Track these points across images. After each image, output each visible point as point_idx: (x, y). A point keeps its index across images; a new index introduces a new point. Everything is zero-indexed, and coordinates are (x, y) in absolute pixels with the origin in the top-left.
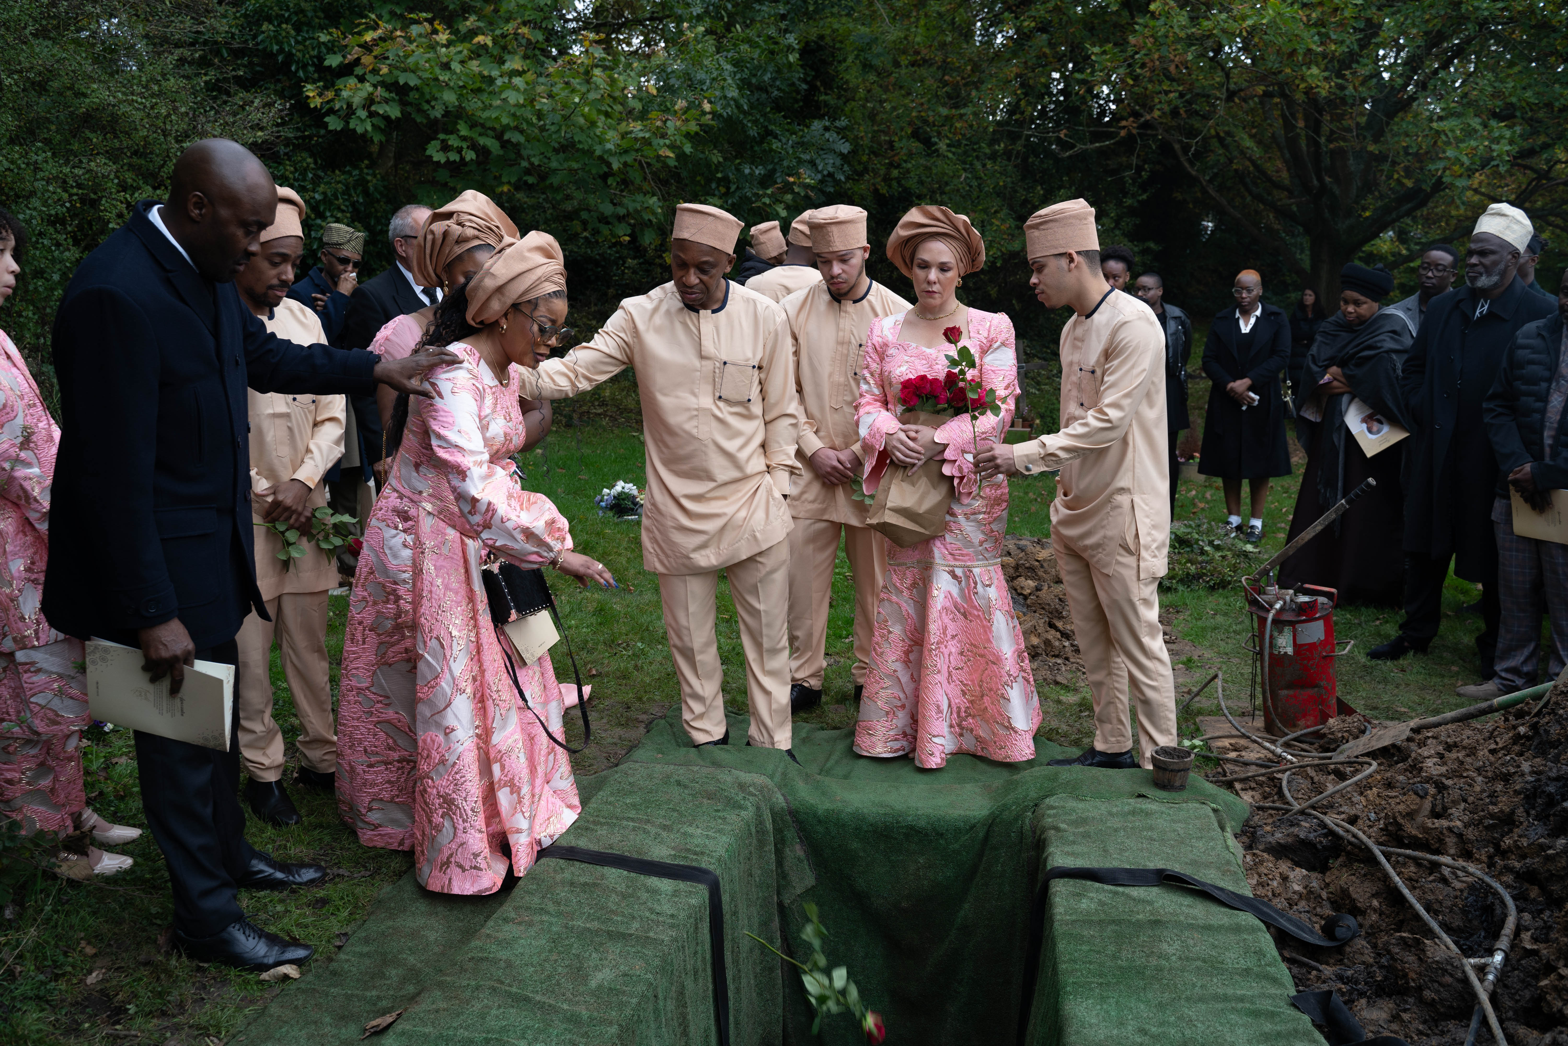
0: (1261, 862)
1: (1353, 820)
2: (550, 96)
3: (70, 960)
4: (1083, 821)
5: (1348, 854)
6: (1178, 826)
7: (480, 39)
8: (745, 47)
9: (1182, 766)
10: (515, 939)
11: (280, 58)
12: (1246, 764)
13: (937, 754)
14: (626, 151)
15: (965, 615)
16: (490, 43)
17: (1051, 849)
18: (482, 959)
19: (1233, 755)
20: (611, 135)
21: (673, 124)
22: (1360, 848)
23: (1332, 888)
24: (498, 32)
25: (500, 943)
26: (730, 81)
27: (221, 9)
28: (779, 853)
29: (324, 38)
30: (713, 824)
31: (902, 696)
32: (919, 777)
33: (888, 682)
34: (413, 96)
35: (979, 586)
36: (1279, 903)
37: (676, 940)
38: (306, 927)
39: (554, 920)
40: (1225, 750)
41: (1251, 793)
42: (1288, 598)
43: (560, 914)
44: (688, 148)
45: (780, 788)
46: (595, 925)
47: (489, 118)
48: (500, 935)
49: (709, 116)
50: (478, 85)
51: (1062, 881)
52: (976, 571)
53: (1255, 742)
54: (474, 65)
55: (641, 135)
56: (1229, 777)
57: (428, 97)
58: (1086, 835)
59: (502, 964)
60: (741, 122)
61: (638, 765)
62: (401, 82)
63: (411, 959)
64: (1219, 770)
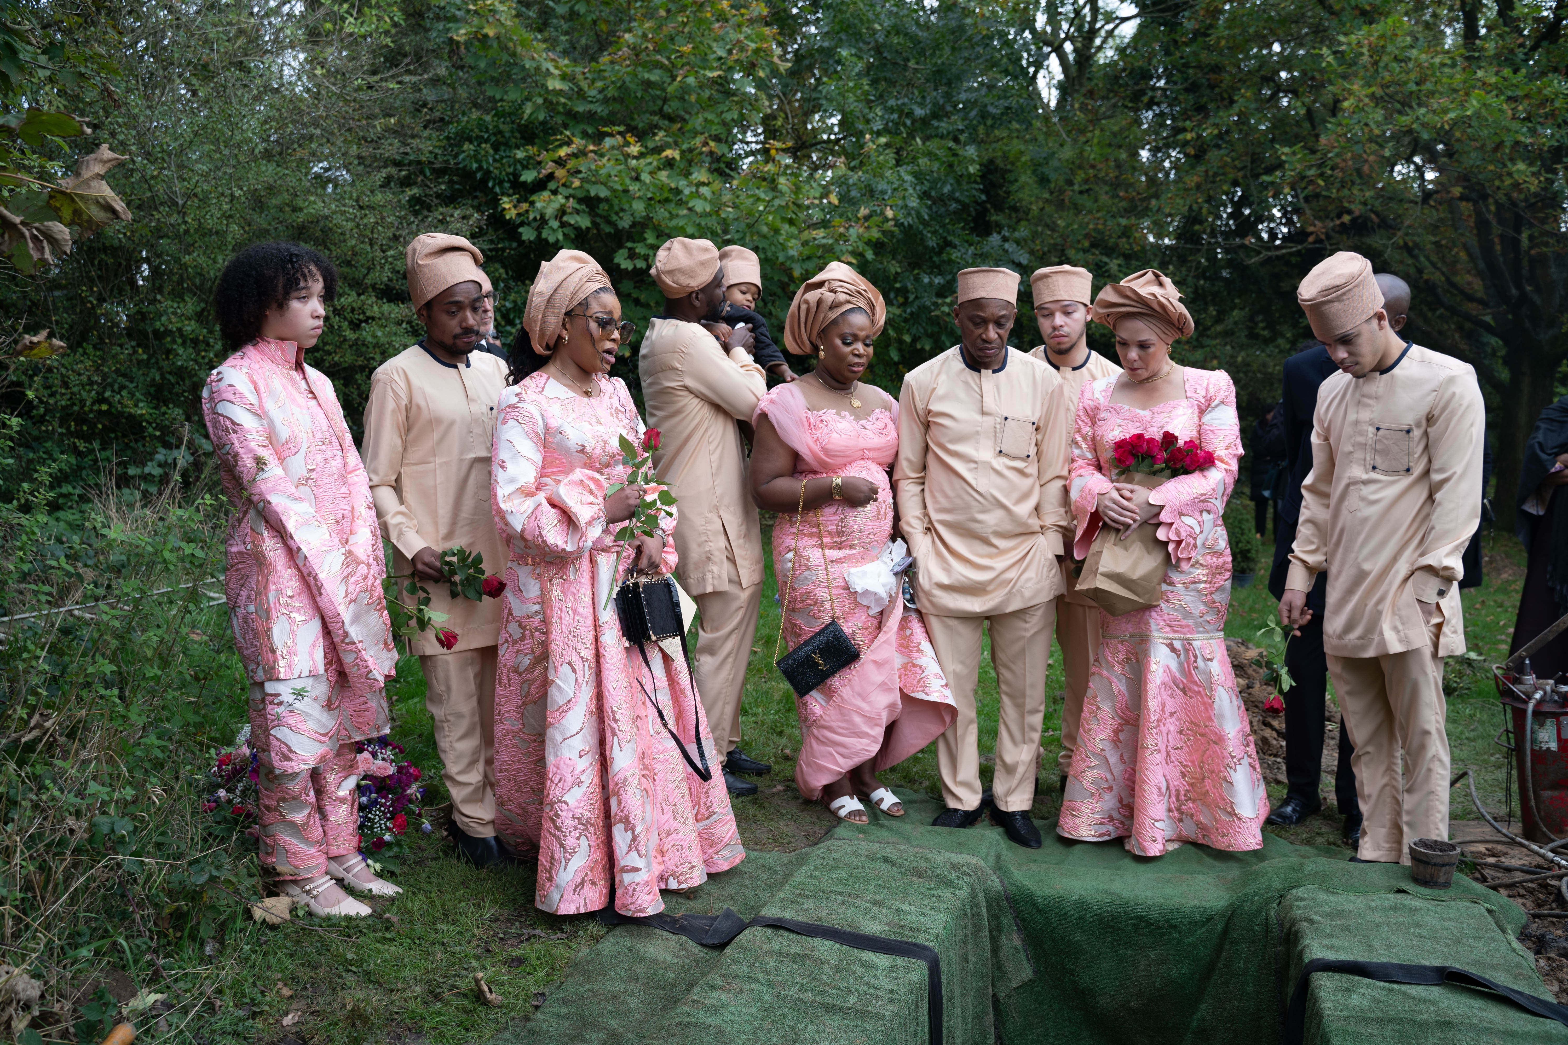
0: (1559, 967)
2: (735, 206)
3: (268, 999)
4: (1339, 914)
6: (1450, 925)
7: (668, 153)
8: (923, 161)
9: (1447, 860)
10: (725, 1006)
11: (479, 175)
12: (1509, 870)
13: (1158, 840)
14: (809, 258)
15: (1184, 691)
16: (678, 157)
17: (1307, 942)
18: (690, 1024)
19: (1491, 860)
20: (793, 242)
21: (855, 232)
24: (685, 146)
25: (708, 1009)
26: (911, 191)
27: (426, 133)
28: (994, 940)
29: (520, 154)
30: (927, 902)
31: (1109, 776)
32: (1142, 867)
33: (1094, 762)
34: (604, 206)
35: (1200, 660)
37: (897, 1015)
38: (502, 984)
39: (765, 989)
40: (1482, 855)
41: (1520, 900)
42: (1548, 688)
43: (770, 983)
44: (869, 255)
45: (994, 871)
46: (808, 996)
47: (675, 228)
48: (709, 1002)
49: (891, 223)
50: (666, 195)
51: (1325, 974)
52: (1196, 644)
53: (1520, 845)
54: (663, 175)
55: (823, 242)
56: (1491, 883)
57: (617, 208)
58: (1345, 929)
59: (712, 1030)
60: (921, 233)
61: (840, 843)
62: (593, 194)
63: (612, 1023)
64: (1477, 875)
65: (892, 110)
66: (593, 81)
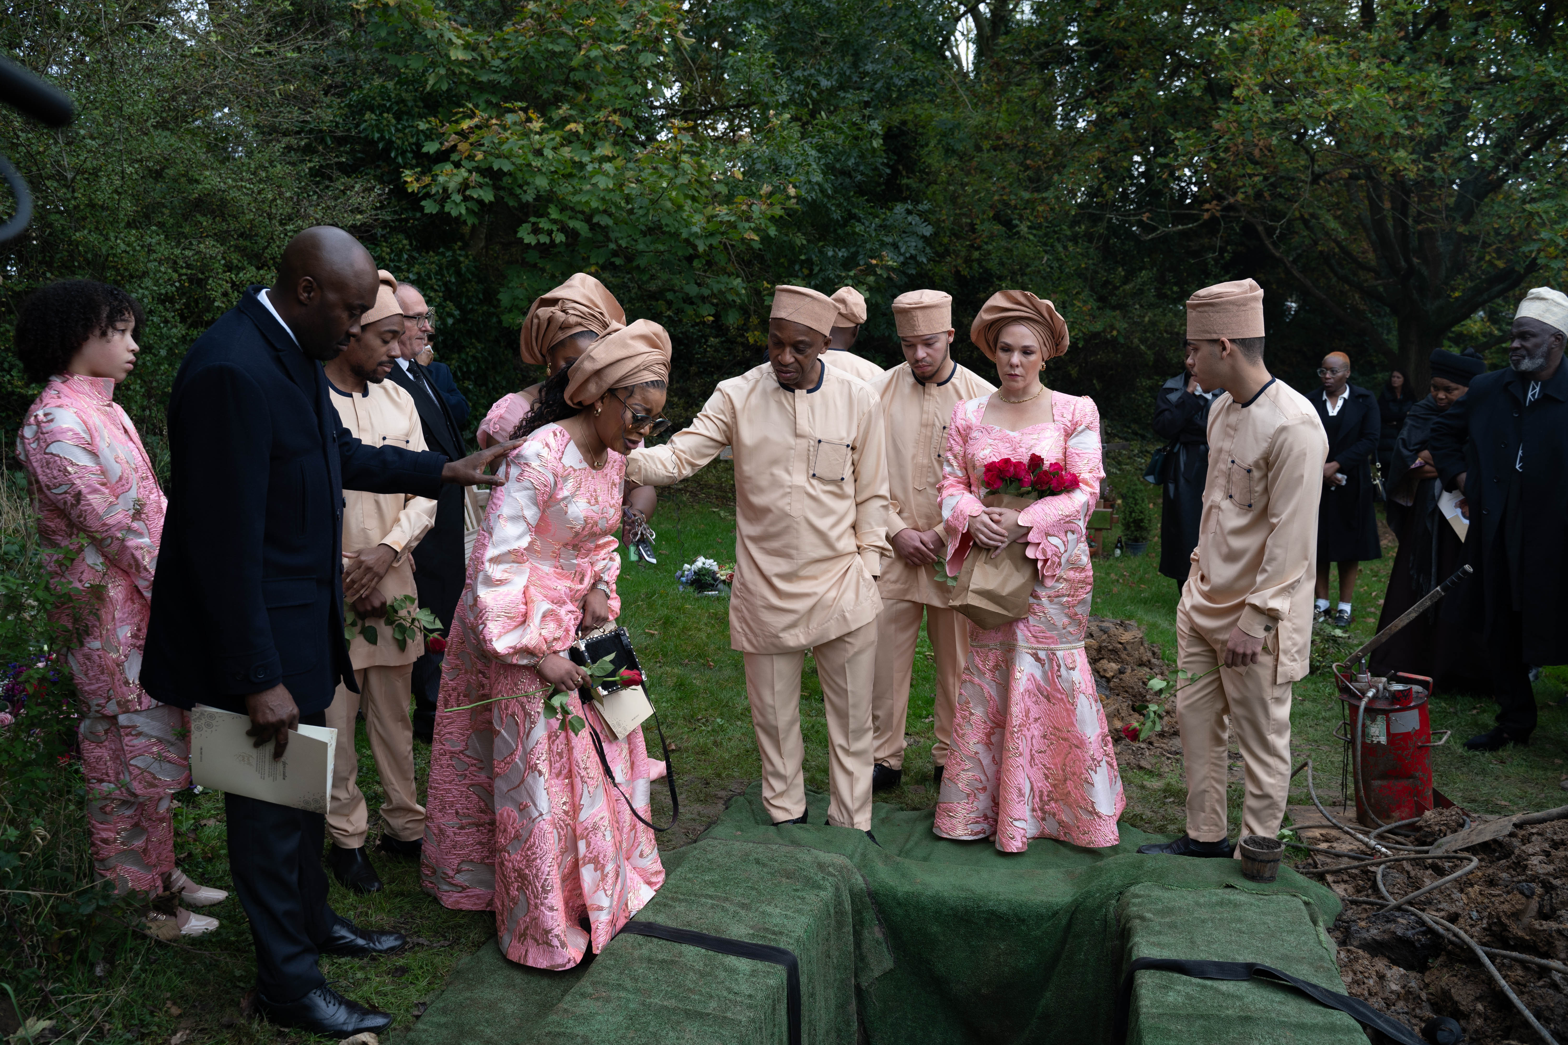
0: (1356, 959)
1: (1453, 918)
2: (639, 181)
3: (156, 1019)
4: (1168, 911)
5: (1449, 954)
6: (1269, 919)
7: (572, 126)
8: (829, 134)
9: (1271, 857)
10: (593, 1015)
11: (381, 146)
12: (1338, 856)
13: (1019, 838)
14: (712, 234)
15: (1048, 698)
16: (581, 131)
17: (1137, 939)
18: (559, 1034)
19: (1324, 846)
20: (697, 218)
21: (758, 208)
22: (1461, 948)
23: (1432, 989)
24: (589, 120)
25: (577, 1018)
26: (814, 166)
27: (327, 100)
28: (857, 934)
29: (423, 126)
30: (791, 904)
31: (983, 778)
32: (1000, 861)
33: (968, 765)
34: (506, 181)
35: (1063, 669)
36: (1376, 1003)
37: (753, 1021)
38: (386, 995)
39: (631, 997)
40: (1316, 841)
41: (1343, 886)
42: (1381, 686)
43: (637, 991)
44: (772, 231)
45: (859, 869)
46: (672, 1003)
47: (579, 202)
48: (578, 1011)
49: (794, 201)
50: (569, 170)
51: (1148, 972)
52: (1060, 654)
53: (1347, 833)
54: (566, 152)
55: (727, 218)
56: (1320, 869)
57: (520, 182)
58: (1172, 926)
59: (579, 1040)
60: (825, 206)
61: (716, 842)
62: (496, 168)
63: (488, 1031)
64: (1310, 861)
65: (798, 81)
66: (497, 50)
